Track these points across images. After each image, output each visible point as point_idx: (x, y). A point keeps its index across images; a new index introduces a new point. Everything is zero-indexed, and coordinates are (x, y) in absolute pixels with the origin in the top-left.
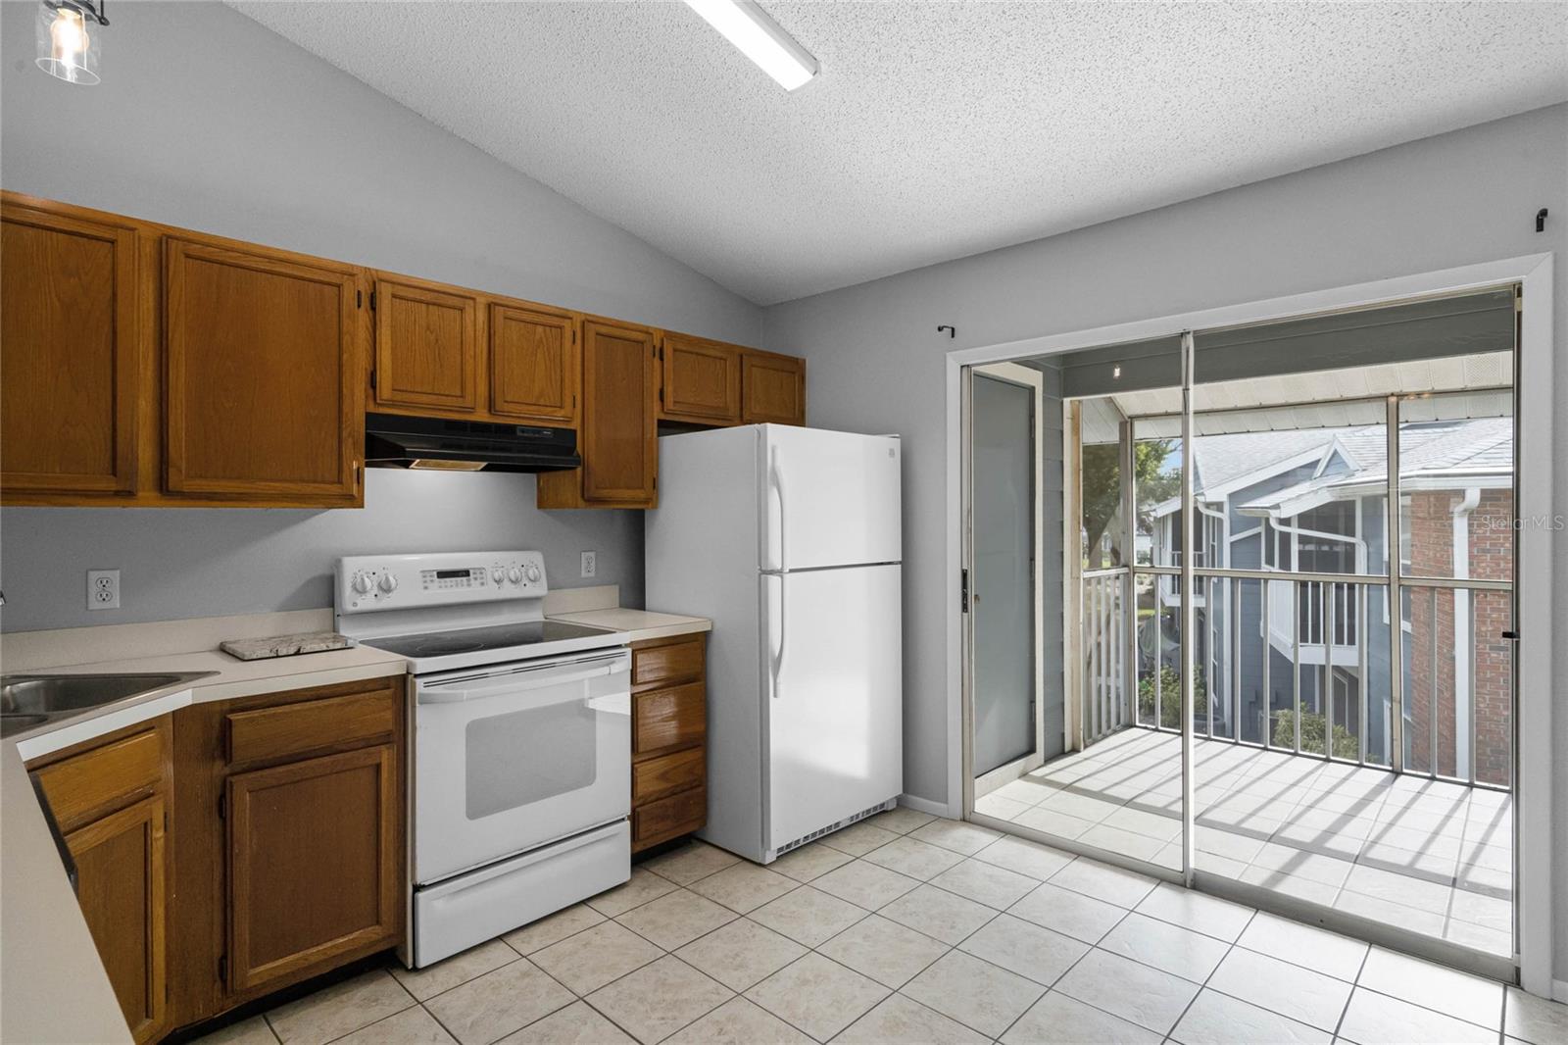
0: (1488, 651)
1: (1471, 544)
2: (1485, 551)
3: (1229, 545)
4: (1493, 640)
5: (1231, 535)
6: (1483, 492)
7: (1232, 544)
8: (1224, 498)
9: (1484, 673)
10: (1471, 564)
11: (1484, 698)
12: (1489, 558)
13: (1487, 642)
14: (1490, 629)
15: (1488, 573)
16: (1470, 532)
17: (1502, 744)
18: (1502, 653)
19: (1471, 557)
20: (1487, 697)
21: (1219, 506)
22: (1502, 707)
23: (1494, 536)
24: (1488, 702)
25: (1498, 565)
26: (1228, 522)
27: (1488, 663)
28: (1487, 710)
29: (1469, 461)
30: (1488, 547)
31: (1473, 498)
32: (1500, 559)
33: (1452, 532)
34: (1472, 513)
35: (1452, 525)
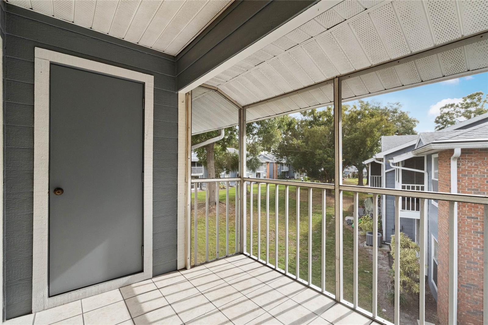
0: (466, 218)
1: (458, 172)
2: (465, 175)
3: (385, 173)
4: (468, 214)
5: (386, 170)
6: (461, 150)
7: (386, 173)
8: (383, 157)
9: (465, 228)
10: (458, 181)
11: (464, 239)
12: (467, 179)
13: (466, 215)
14: (467, 209)
15: (466, 185)
16: (458, 167)
17: (472, 259)
18: (473, 220)
19: (458, 178)
20: (466, 238)
21: (381, 160)
22: (472, 243)
23: (470, 169)
24: (466, 240)
25: (471, 181)
26: (385, 165)
27: (466, 224)
28: (466, 244)
29: (457, 137)
30: (467, 174)
31: (457, 152)
32: (472, 179)
33: (450, 167)
34: (458, 159)
35: (450, 164)
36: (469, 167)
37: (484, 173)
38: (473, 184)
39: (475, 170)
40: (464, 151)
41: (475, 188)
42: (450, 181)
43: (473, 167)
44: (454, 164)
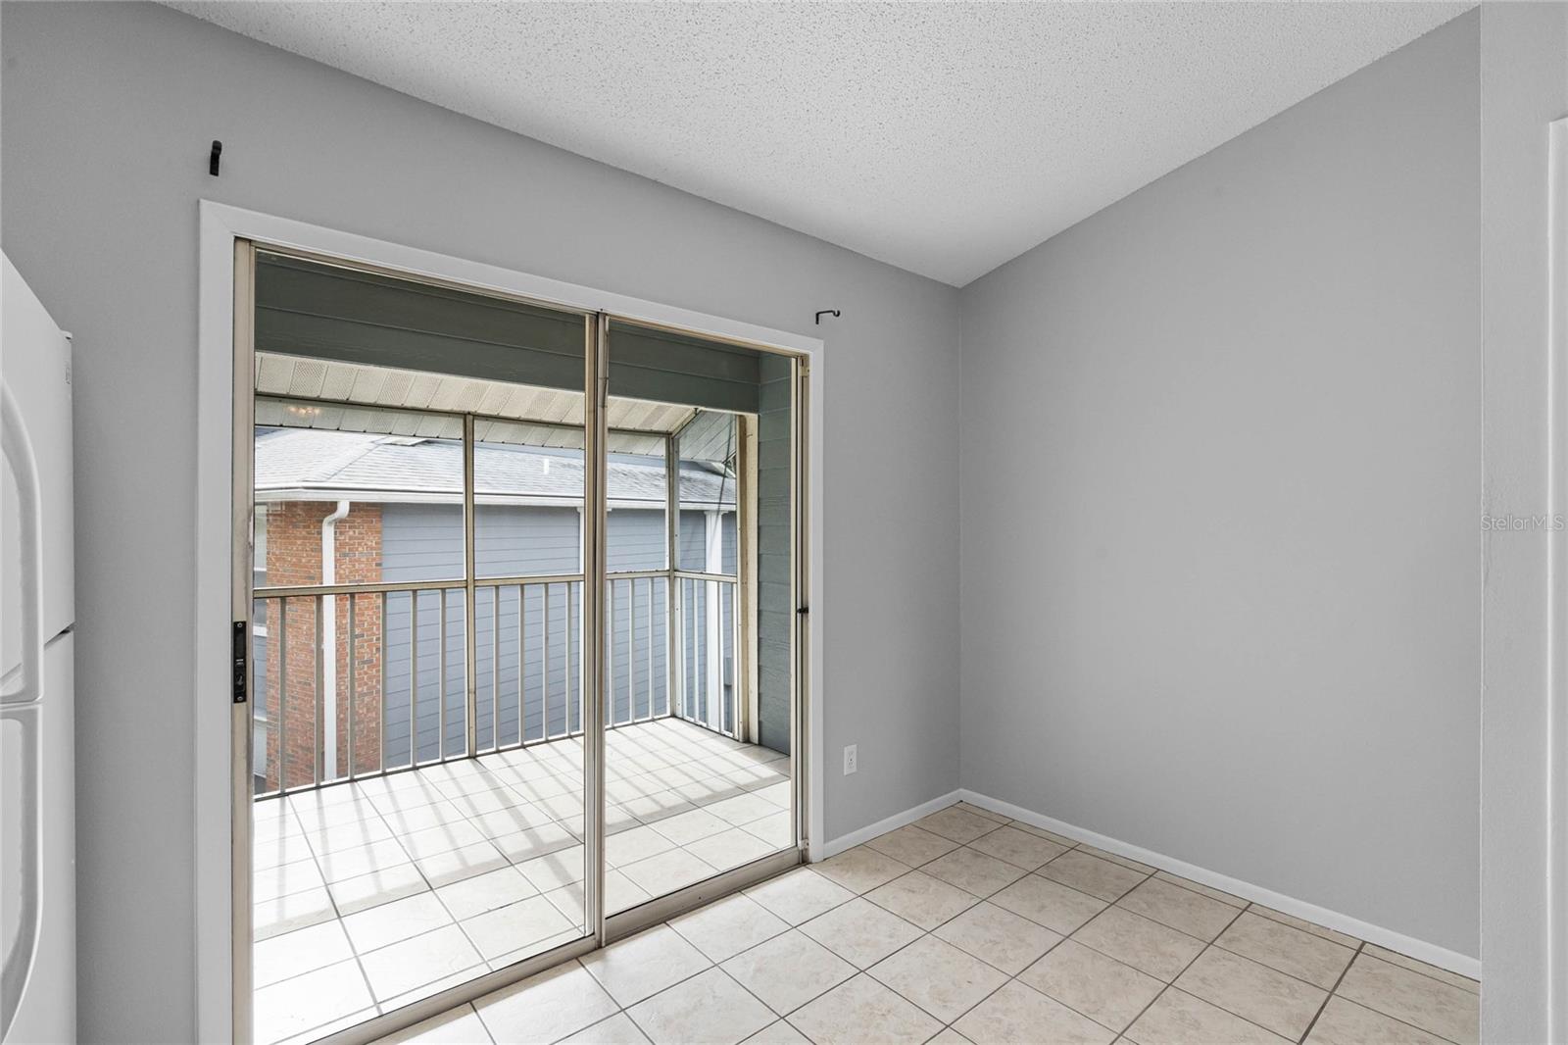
1: (337, 549)
2: (345, 555)
6: (352, 504)
12: (348, 561)
16: (336, 539)
19: (336, 561)
23: (352, 542)
25: (354, 566)
30: (347, 551)
31: (343, 509)
32: (355, 560)
33: (321, 539)
34: (339, 524)
35: (320, 533)
36: (351, 538)
37: (372, 549)
38: (357, 571)
39: (359, 544)
40: (355, 507)
41: (360, 578)
42: (321, 567)
43: (356, 538)
44: (328, 532)
